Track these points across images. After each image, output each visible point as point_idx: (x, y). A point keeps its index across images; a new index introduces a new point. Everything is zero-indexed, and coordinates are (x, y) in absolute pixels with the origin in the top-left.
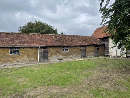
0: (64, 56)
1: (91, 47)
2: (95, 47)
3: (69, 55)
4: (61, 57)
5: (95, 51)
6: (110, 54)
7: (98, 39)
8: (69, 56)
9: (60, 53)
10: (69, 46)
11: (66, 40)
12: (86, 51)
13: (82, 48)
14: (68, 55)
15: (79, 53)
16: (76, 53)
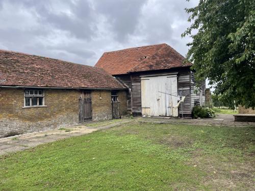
0: (28, 123)
1: (102, 94)
2: (110, 94)
3: (46, 117)
4: (16, 124)
5: (112, 104)
6: (143, 112)
7: (114, 76)
8: (45, 121)
9: (11, 112)
10: (47, 89)
11: (33, 69)
12: (91, 103)
13: (82, 96)
14: (41, 117)
15: (75, 111)
16: (67, 109)
